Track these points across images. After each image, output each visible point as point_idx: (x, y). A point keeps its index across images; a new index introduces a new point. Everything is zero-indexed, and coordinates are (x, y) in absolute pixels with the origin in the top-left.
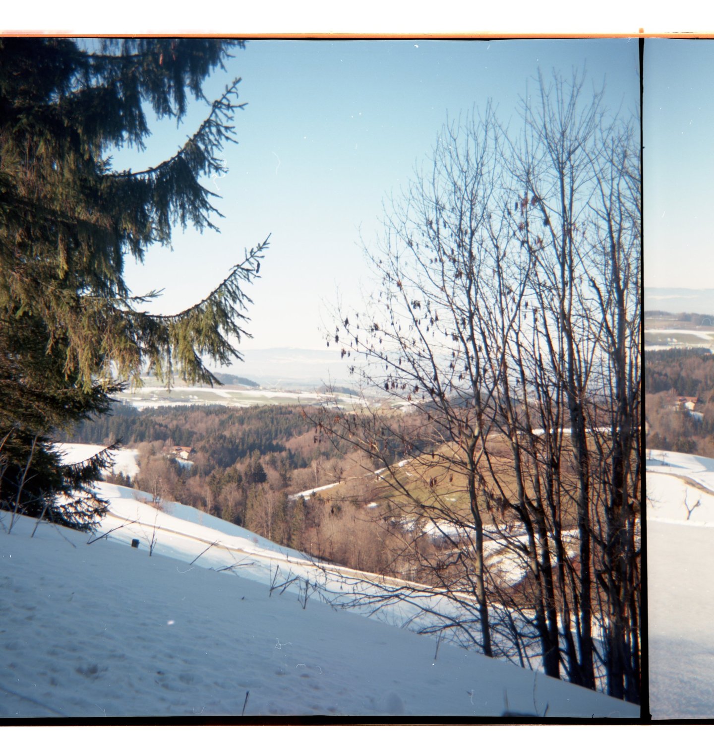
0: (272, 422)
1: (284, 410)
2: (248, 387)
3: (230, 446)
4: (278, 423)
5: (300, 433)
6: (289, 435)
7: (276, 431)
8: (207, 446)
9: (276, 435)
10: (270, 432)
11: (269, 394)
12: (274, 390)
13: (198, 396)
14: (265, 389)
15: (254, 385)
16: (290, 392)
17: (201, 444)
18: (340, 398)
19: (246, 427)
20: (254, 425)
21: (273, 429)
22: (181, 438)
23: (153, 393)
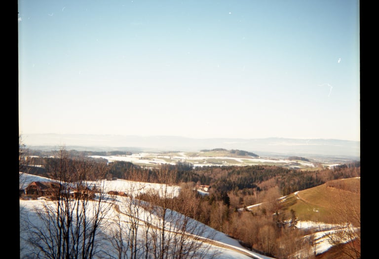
0: (254, 174)
1: (260, 168)
2: (253, 157)
3: (228, 185)
4: (256, 174)
5: (267, 179)
6: (262, 180)
7: (255, 178)
8: (216, 185)
9: (255, 180)
10: (252, 179)
11: (263, 161)
12: (266, 158)
13: (227, 161)
14: (261, 158)
15: (256, 156)
16: (273, 159)
17: (213, 184)
18: (299, 162)
19: (240, 176)
20: (245, 175)
21: (254, 177)
22: (204, 181)
23: (204, 160)
